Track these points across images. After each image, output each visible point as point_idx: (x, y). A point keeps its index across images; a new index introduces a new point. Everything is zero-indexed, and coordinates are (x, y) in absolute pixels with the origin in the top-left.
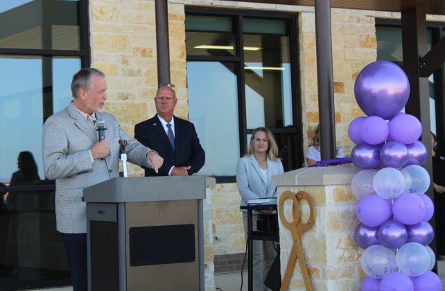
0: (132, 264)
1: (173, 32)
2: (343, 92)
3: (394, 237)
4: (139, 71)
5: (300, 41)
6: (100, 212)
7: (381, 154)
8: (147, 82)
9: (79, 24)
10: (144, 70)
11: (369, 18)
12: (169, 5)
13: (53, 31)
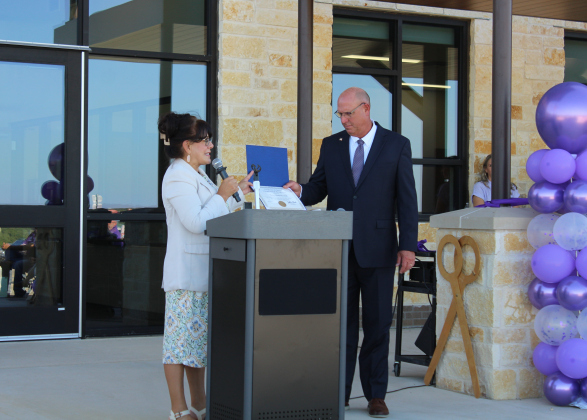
0: (262, 312)
1: (317, 37)
2: (521, 118)
3: (576, 296)
4: (275, 83)
5: (471, 54)
6: (226, 249)
7: (565, 196)
8: (283, 96)
9: (206, 24)
10: (281, 81)
11: (557, 30)
12: (315, 4)
13: (175, 30)
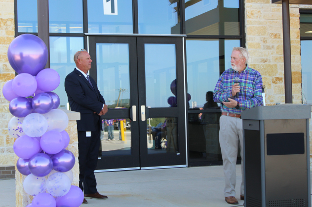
0: (269, 154)
1: (292, 24)
4: (273, 47)
6: (250, 125)
8: (277, 52)
9: (239, 21)
10: (276, 46)
12: (290, 9)
13: (225, 25)
